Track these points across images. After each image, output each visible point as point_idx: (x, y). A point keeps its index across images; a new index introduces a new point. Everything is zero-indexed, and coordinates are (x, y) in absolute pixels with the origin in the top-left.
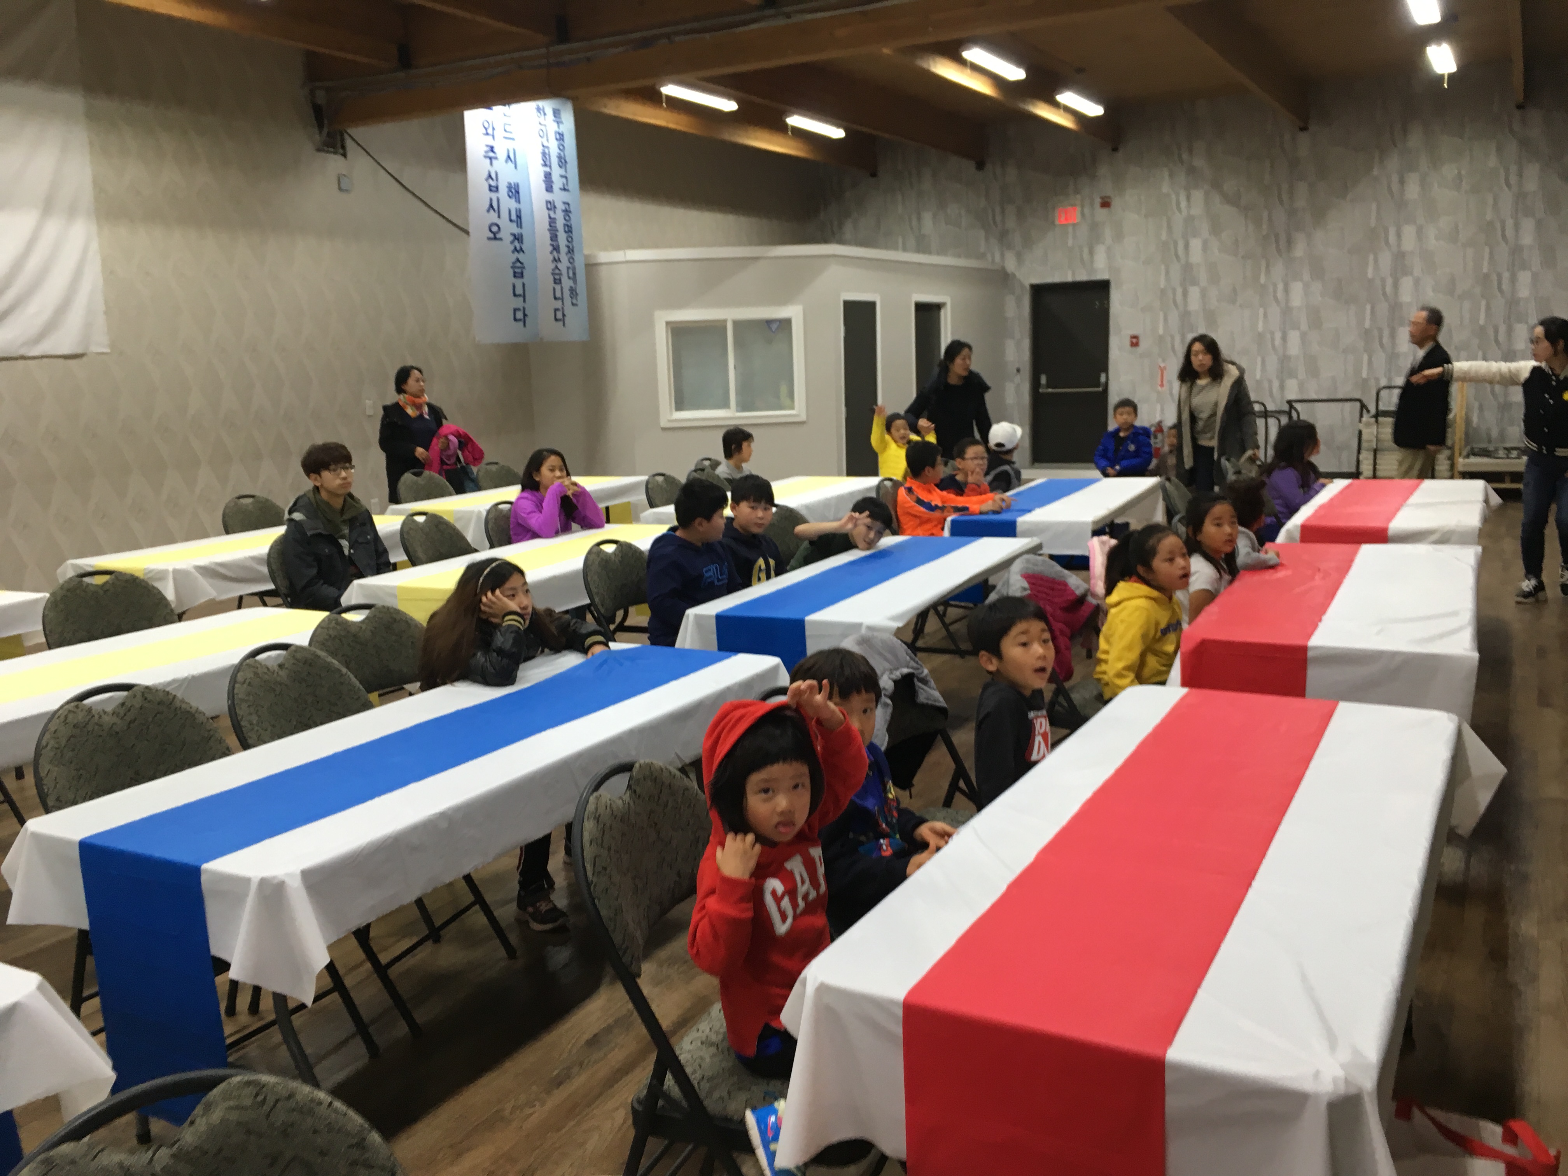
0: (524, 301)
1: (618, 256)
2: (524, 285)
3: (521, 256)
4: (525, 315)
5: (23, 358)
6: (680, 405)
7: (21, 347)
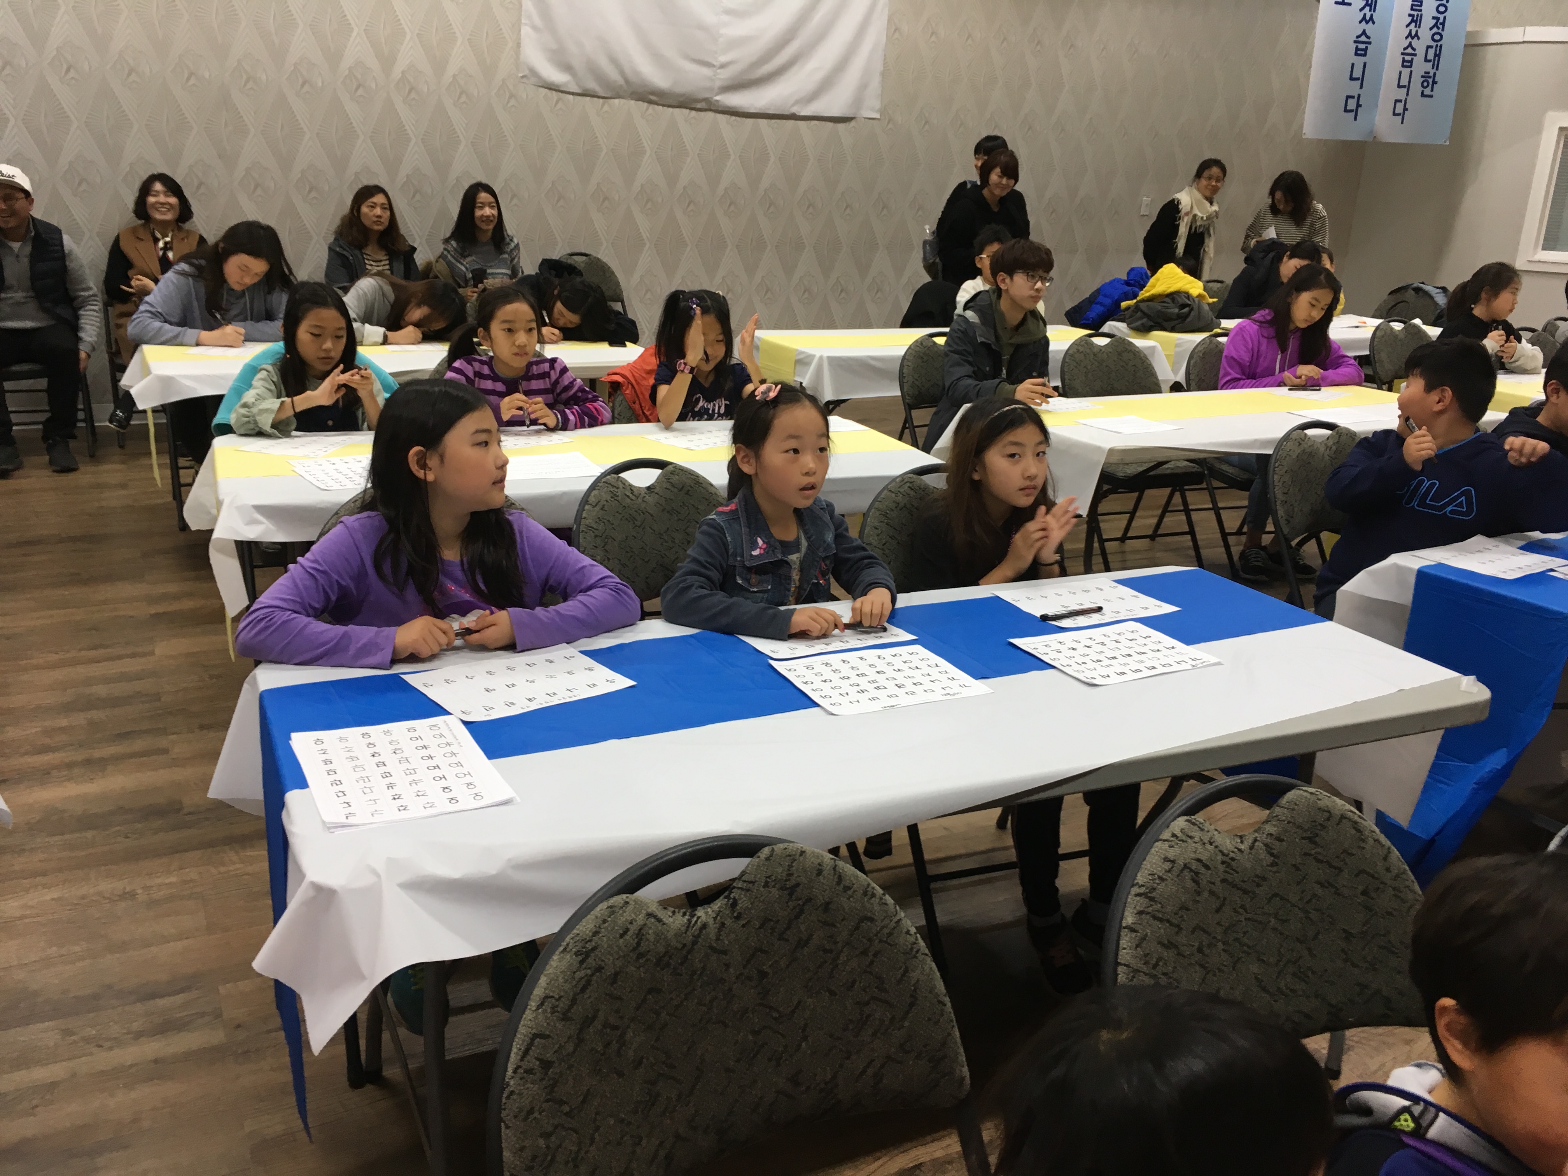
0: (1361, 87)
1: (1515, 34)
2: (1365, 64)
3: (1369, 28)
4: (1359, 105)
5: (794, 117)
6: (1551, 242)
7: (794, 105)
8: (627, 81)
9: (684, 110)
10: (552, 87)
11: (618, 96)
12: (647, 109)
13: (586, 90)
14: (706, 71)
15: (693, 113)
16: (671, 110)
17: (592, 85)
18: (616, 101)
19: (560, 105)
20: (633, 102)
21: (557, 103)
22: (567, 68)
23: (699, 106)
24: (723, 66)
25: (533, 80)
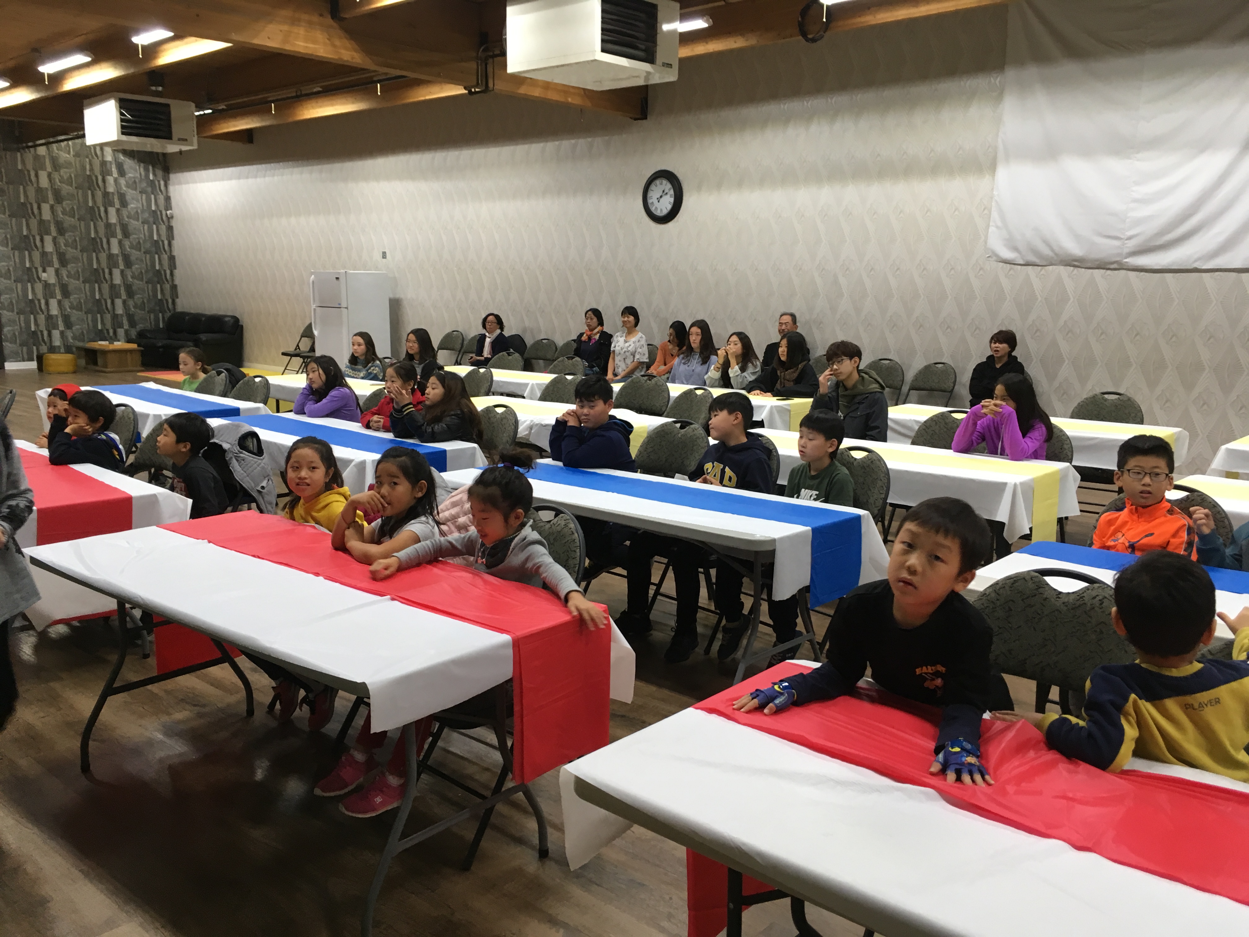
7: (1196, 261)
8: (1056, 254)
9: (1102, 270)
10: (1006, 262)
11: (1051, 264)
12: (1073, 271)
13: (1028, 262)
14: (1116, 243)
15: (1109, 272)
16: (1091, 270)
17: (1032, 258)
18: (1051, 267)
19: (1011, 272)
20: (1062, 267)
21: (1010, 270)
22: (1016, 249)
23: (1112, 266)
24: (1130, 238)
25: (994, 258)
